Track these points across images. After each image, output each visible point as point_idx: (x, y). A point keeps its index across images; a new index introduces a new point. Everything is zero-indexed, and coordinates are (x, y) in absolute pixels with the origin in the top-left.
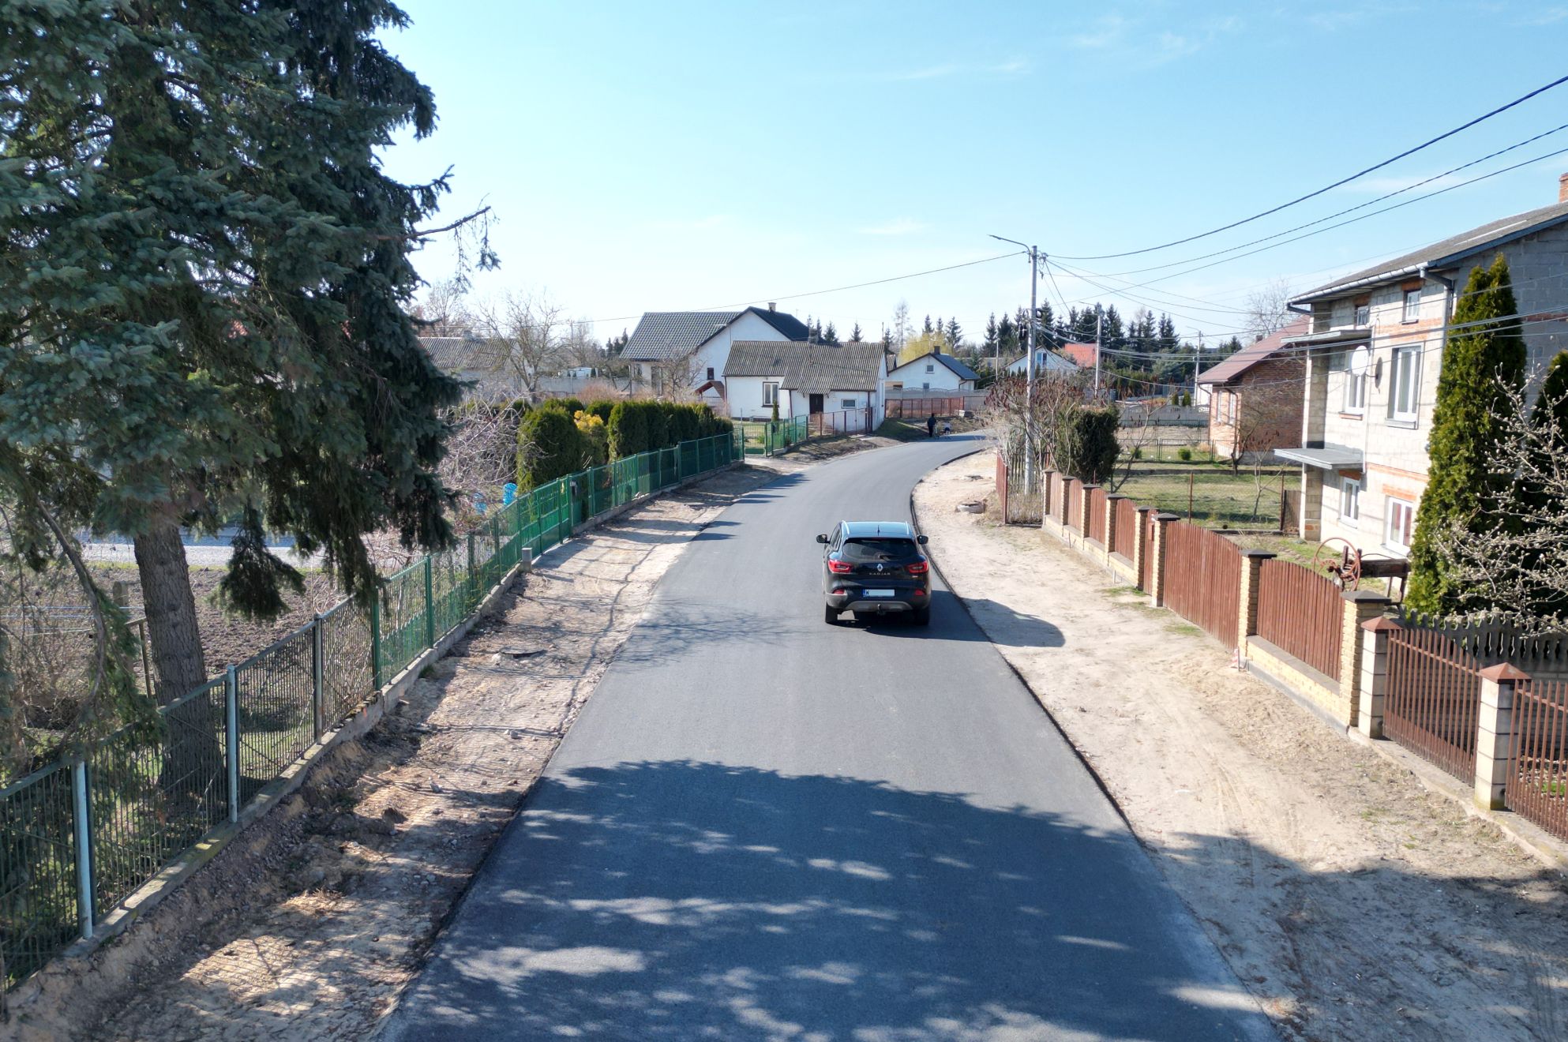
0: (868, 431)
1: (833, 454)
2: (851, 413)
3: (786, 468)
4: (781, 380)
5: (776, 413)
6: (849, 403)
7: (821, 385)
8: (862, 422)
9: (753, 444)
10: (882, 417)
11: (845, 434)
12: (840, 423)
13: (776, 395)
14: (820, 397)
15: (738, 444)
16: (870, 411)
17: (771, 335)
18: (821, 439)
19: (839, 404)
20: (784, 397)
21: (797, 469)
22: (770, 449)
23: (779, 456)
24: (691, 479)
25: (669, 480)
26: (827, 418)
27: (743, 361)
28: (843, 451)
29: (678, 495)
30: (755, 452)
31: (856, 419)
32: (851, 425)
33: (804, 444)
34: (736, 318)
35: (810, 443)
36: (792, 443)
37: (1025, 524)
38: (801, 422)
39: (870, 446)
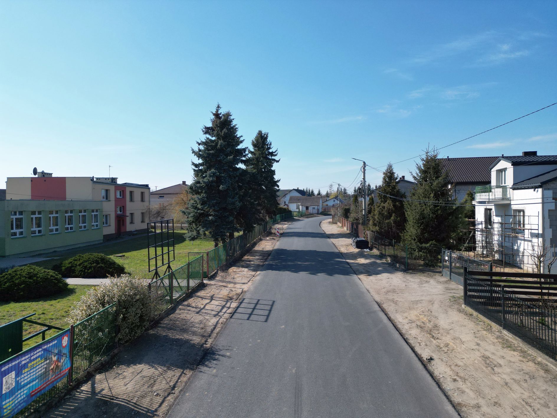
0: (318, 214)
1: (310, 217)
2: (314, 210)
3: (301, 219)
4: (300, 204)
5: (299, 210)
6: (314, 208)
7: (308, 204)
8: (316, 212)
10: (321, 211)
11: (313, 214)
12: (311, 212)
13: (299, 207)
14: (308, 207)
15: (293, 215)
16: (318, 210)
17: (298, 195)
18: (308, 215)
19: (312, 208)
20: (301, 207)
21: (303, 219)
22: (298, 216)
23: (300, 217)
25: (283, 219)
26: (309, 211)
27: (292, 200)
28: (312, 217)
30: (296, 216)
31: (315, 211)
32: (314, 212)
34: (290, 191)
35: (305, 215)
36: (302, 215)
37: (335, 223)
38: (304, 211)
39: (318, 216)
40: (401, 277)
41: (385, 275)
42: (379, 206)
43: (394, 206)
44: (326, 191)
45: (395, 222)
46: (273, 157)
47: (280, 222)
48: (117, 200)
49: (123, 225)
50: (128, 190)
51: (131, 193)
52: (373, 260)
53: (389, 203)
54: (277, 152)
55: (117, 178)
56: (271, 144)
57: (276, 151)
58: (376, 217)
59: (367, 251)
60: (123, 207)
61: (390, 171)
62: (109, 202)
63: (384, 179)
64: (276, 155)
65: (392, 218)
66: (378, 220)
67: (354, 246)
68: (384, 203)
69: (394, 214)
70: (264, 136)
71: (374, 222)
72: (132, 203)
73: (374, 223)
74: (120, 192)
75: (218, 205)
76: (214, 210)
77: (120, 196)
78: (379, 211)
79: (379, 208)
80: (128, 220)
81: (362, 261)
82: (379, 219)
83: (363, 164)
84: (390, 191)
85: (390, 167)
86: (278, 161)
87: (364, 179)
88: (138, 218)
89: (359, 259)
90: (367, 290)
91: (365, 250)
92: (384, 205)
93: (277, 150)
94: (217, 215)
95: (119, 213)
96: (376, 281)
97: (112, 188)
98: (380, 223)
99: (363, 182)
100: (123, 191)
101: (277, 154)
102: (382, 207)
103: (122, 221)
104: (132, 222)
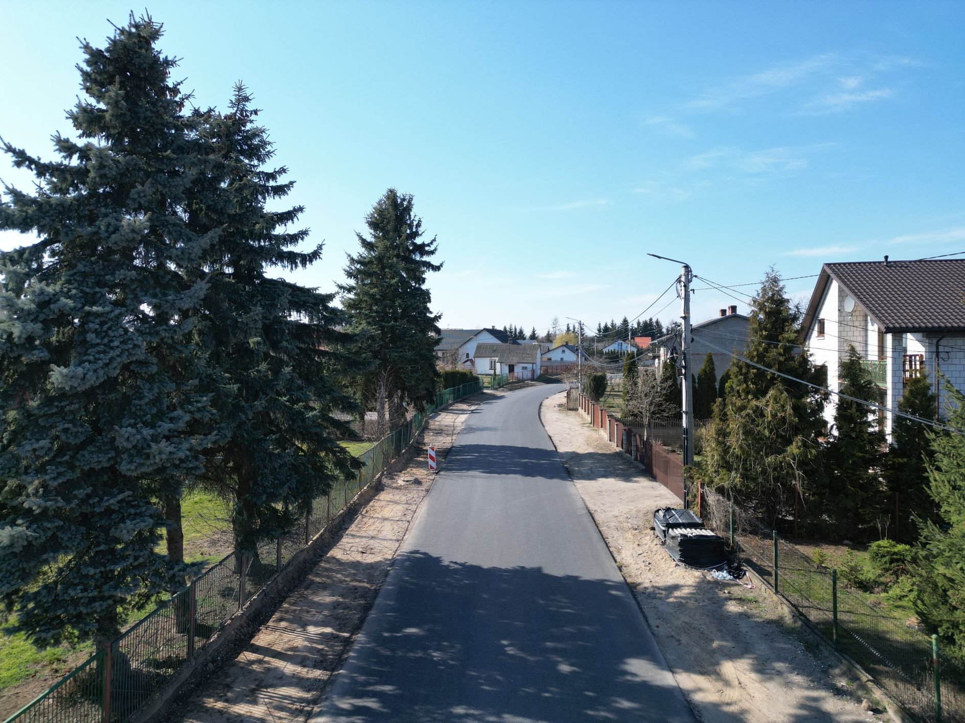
0: (533, 379)
2: (525, 372)
3: (498, 393)
4: (497, 359)
5: (495, 372)
6: (524, 368)
8: (530, 375)
9: (486, 385)
10: (539, 373)
11: (523, 381)
12: (520, 376)
13: (495, 365)
14: (513, 366)
15: (481, 385)
16: (533, 371)
17: (493, 340)
18: (513, 383)
19: (521, 368)
20: (498, 365)
21: (503, 394)
22: (493, 386)
23: (496, 389)
24: (465, 397)
25: (458, 397)
26: (516, 374)
27: (482, 351)
28: (521, 387)
29: (463, 401)
31: (528, 374)
32: (525, 376)
33: (506, 385)
34: (478, 333)
36: (501, 384)
37: (574, 411)
38: (505, 376)
39: (533, 385)
43: (796, 409)
44: (547, 330)
46: (426, 258)
54: (435, 244)
56: (419, 225)
57: (432, 243)
61: (773, 295)
64: (432, 252)
65: (794, 450)
66: (740, 452)
69: (800, 437)
70: (402, 203)
83: (682, 271)
85: (774, 281)
86: (437, 268)
93: (434, 240)
101: (435, 250)
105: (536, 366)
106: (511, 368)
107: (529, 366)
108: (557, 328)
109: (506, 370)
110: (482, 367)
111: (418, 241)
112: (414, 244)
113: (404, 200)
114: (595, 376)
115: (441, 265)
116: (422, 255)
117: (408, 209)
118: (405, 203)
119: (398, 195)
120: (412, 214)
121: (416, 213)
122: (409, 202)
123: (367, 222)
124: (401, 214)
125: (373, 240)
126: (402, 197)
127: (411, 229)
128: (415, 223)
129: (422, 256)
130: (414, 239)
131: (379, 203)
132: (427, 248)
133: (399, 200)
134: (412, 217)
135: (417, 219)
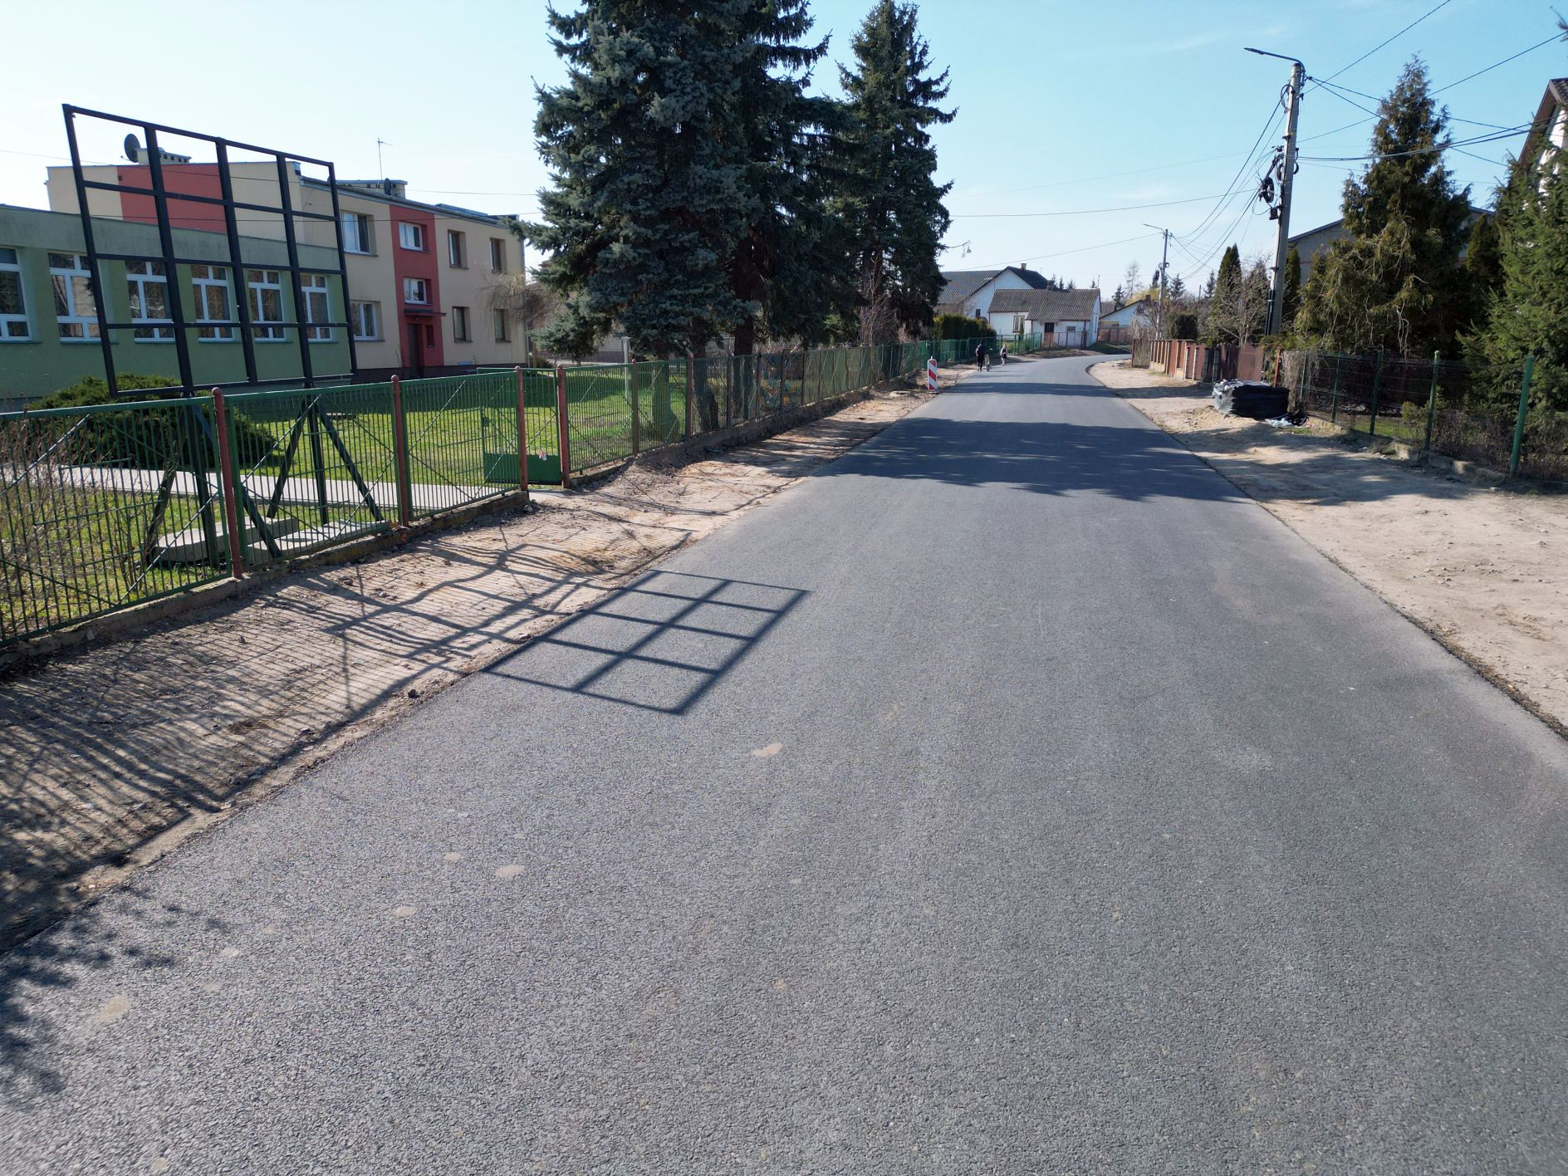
0: (1083, 347)
2: (1071, 335)
3: (1025, 359)
4: (1026, 315)
5: (1022, 334)
6: (1071, 329)
7: (1054, 317)
8: (1078, 341)
10: (1095, 338)
11: (1066, 347)
12: (1063, 341)
13: (1022, 324)
14: (1052, 324)
16: (1085, 334)
17: (1020, 285)
18: (1050, 348)
19: (1065, 329)
20: (1027, 324)
21: (1032, 360)
26: (1055, 337)
27: (1002, 303)
28: (1063, 356)
31: (1076, 339)
32: (1071, 342)
33: (1038, 349)
34: (998, 275)
35: (1040, 350)
36: (1030, 349)
37: (1140, 367)
38: (1037, 339)
39: (1083, 355)
40: (1492, 509)
41: (1405, 503)
42: (1346, 250)
43: (1416, 244)
44: (1117, 287)
45: (1411, 312)
46: (931, 104)
47: (952, 365)
48: (400, 253)
49: (431, 341)
50: (441, 227)
51: (456, 237)
52: (1325, 452)
53: (1392, 233)
54: (946, 80)
55: (404, 183)
56: (924, 52)
57: (941, 79)
58: (1329, 295)
59: (1280, 428)
60: (428, 281)
61: (1412, 95)
62: (374, 259)
63: (1382, 130)
64: (941, 94)
65: (1403, 294)
66: (1335, 307)
67: (1222, 407)
68: (1370, 236)
69: (1412, 276)
70: (901, 18)
71: (1314, 315)
72: (458, 272)
73: (1318, 322)
74: (416, 230)
75: (651, 195)
76: (635, 218)
77: (417, 244)
78: (1346, 269)
79: (1347, 256)
80: (448, 327)
81: (1270, 455)
82: (1341, 304)
83: (1293, 71)
84: (1407, 179)
85: (1416, 75)
86: (947, 118)
87: (1290, 138)
88: (482, 326)
89: (1252, 450)
90: (1331, 561)
91: (1273, 422)
92: (1369, 242)
93: (946, 74)
94: (647, 242)
95: (414, 300)
96: (1361, 525)
97: (381, 213)
98: (1341, 320)
99: (1285, 151)
100: (424, 227)
101: (946, 90)
102: (1361, 251)
103: (424, 328)
104: (463, 337)
105: (1091, 326)
106: (1049, 328)
107: (1079, 326)
108: (1135, 283)
109: (1041, 329)
110: (1003, 325)
111: (923, 76)
112: (916, 82)
113: (903, 13)
114: (1182, 317)
115: (954, 113)
116: (926, 98)
117: (909, 28)
118: (906, 18)
119: (896, 5)
120: (915, 35)
121: (922, 32)
122: (912, 17)
123: (854, 47)
124: (900, 35)
125: (860, 74)
126: (902, 8)
127: (912, 58)
128: (919, 49)
129: (926, 102)
130: (917, 73)
131: (872, 17)
132: (934, 88)
133: (897, 14)
134: (915, 40)
135: (922, 42)
